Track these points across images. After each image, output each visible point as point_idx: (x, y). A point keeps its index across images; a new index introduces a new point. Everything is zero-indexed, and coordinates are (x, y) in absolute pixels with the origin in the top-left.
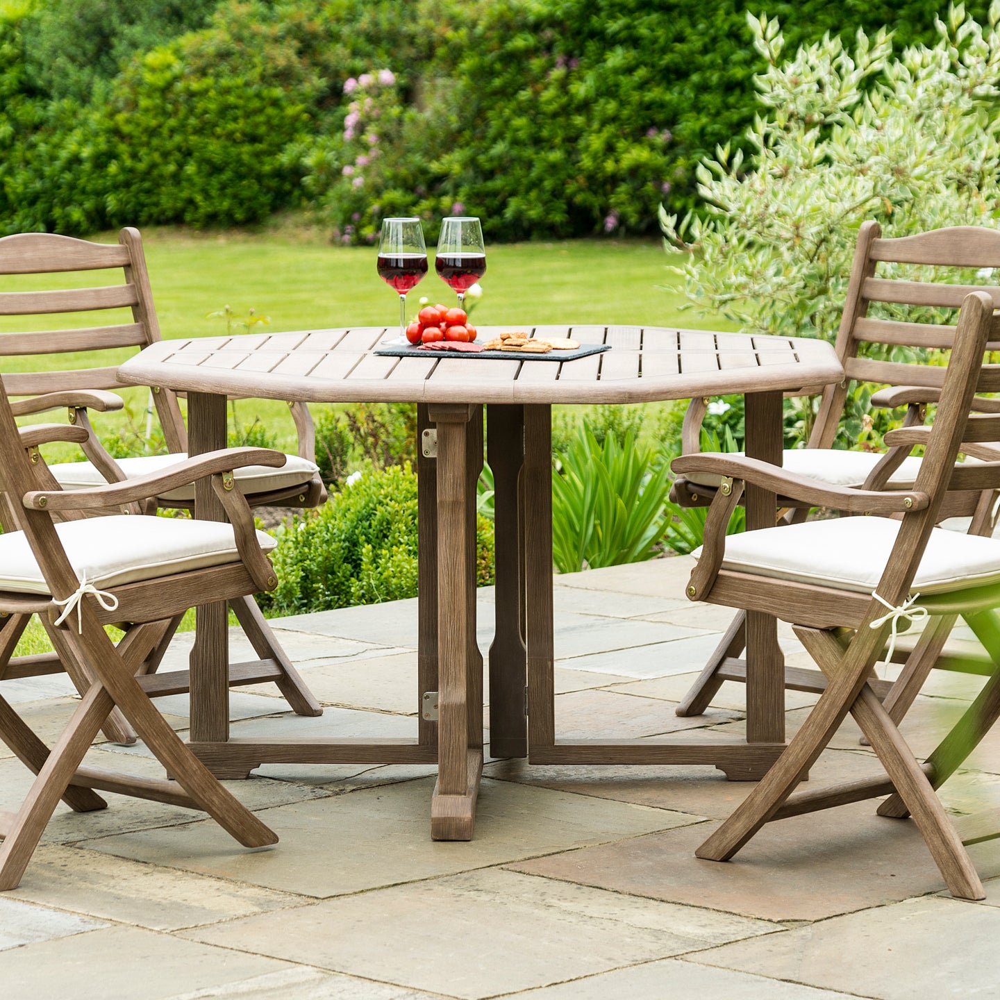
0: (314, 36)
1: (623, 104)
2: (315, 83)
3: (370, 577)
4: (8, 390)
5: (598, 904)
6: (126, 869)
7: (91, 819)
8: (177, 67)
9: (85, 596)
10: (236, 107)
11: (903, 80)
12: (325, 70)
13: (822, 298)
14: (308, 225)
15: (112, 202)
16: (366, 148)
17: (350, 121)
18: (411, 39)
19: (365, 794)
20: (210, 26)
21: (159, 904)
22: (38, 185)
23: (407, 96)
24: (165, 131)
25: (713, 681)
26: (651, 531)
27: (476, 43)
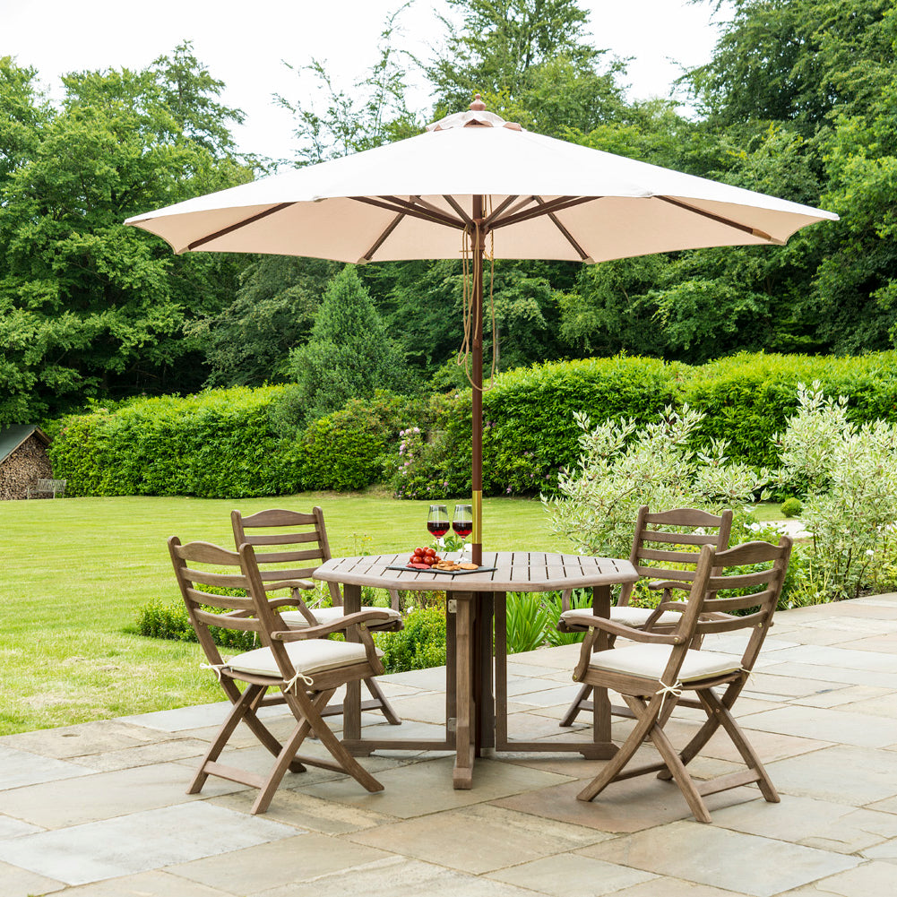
0: (387, 413)
1: (513, 442)
2: (387, 432)
3: (419, 657)
4: (263, 578)
5: (531, 824)
6: (315, 802)
7: (299, 776)
8: (331, 425)
9: (298, 679)
10: (355, 442)
11: (646, 438)
12: (391, 426)
13: (612, 531)
14: (384, 490)
15: (303, 481)
16: (407, 458)
17: (402, 448)
18: (427, 415)
19: (422, 764)
20: (344, 409)
21: (331, 821)
22: (273, 473)
23: (425, 437)
24: (326, 451)
25: (575, 710)
26: (541, 635)
27: (453, 416)
